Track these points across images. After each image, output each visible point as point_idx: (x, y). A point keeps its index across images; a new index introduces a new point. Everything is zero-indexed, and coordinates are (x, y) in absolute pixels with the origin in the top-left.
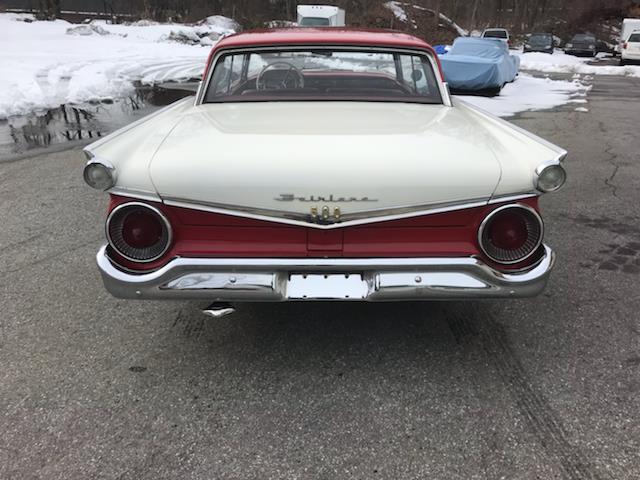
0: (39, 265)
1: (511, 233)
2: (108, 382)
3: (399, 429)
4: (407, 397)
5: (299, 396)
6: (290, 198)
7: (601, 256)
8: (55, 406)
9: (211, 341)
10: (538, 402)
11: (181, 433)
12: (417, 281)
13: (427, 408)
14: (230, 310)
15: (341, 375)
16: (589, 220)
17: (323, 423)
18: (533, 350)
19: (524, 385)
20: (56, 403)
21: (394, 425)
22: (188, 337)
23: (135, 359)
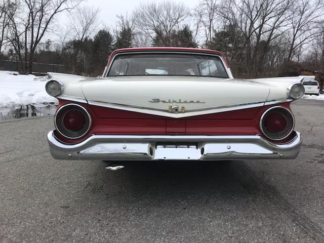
0: (10, 162)
1: (277, 122)
2: (46, 213)
3: (224, 233)
4: (226, 218)
5: (161, 219)
6: (157, 101)
7: (317, 158)
8: (13, 225)
9: (108, 194)
10: (304, 219)
11: (90, 238)
12: (228, 149)
13: (239, 222)
14: (121, 167)
15: (185, 209)
16: (305, 145)
17: (178, 232)
18: (293, 196)
19: (293, 212)
20: (14, 223)
21: (221, 231)
22: (94, 192)
23: (62, 203)
